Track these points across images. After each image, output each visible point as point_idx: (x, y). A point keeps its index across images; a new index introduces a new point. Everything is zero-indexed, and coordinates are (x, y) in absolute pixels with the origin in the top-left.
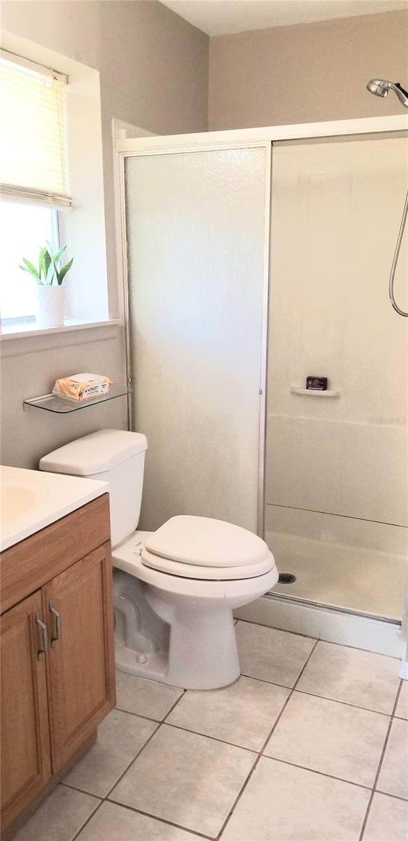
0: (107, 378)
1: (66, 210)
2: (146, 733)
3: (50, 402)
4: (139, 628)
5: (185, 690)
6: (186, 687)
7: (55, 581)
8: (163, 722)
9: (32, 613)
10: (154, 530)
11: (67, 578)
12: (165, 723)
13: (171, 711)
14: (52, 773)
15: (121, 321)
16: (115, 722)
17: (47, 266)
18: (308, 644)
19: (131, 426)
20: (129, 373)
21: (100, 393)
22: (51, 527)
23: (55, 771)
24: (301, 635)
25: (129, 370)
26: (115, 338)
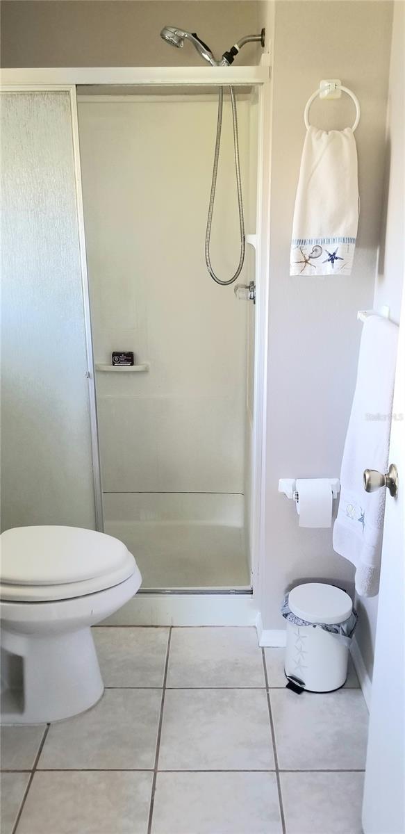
5: (49, 725)
8: (34, 771)
12: (38, 770)
13: (40, 753)
18: (162, 635)
24: (152, 626)
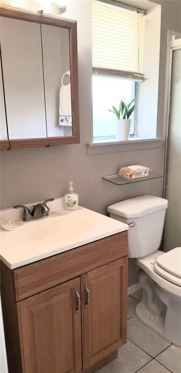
0: (148, 168)
1: (140, 81)
2: (144, 361)
3: (116, 179)
4: (154, 302)
5: (172, 344)
6: (172, 342)
7: (89, 273)
8: (154, 358)
9: (74, 288)
10: (166, 252)
11: (97, 273)
12: (155, 359)
13: (160, 353)
14: (82, 370)
15: (163, 139)
16: (129, 349)
17: (123, 110)
19: (164, 195)
20: (165, 167)
21: (143, 176)
22: (89, 245)
23: (84, 370)
25: (165, 165)
26: (159, 148)
